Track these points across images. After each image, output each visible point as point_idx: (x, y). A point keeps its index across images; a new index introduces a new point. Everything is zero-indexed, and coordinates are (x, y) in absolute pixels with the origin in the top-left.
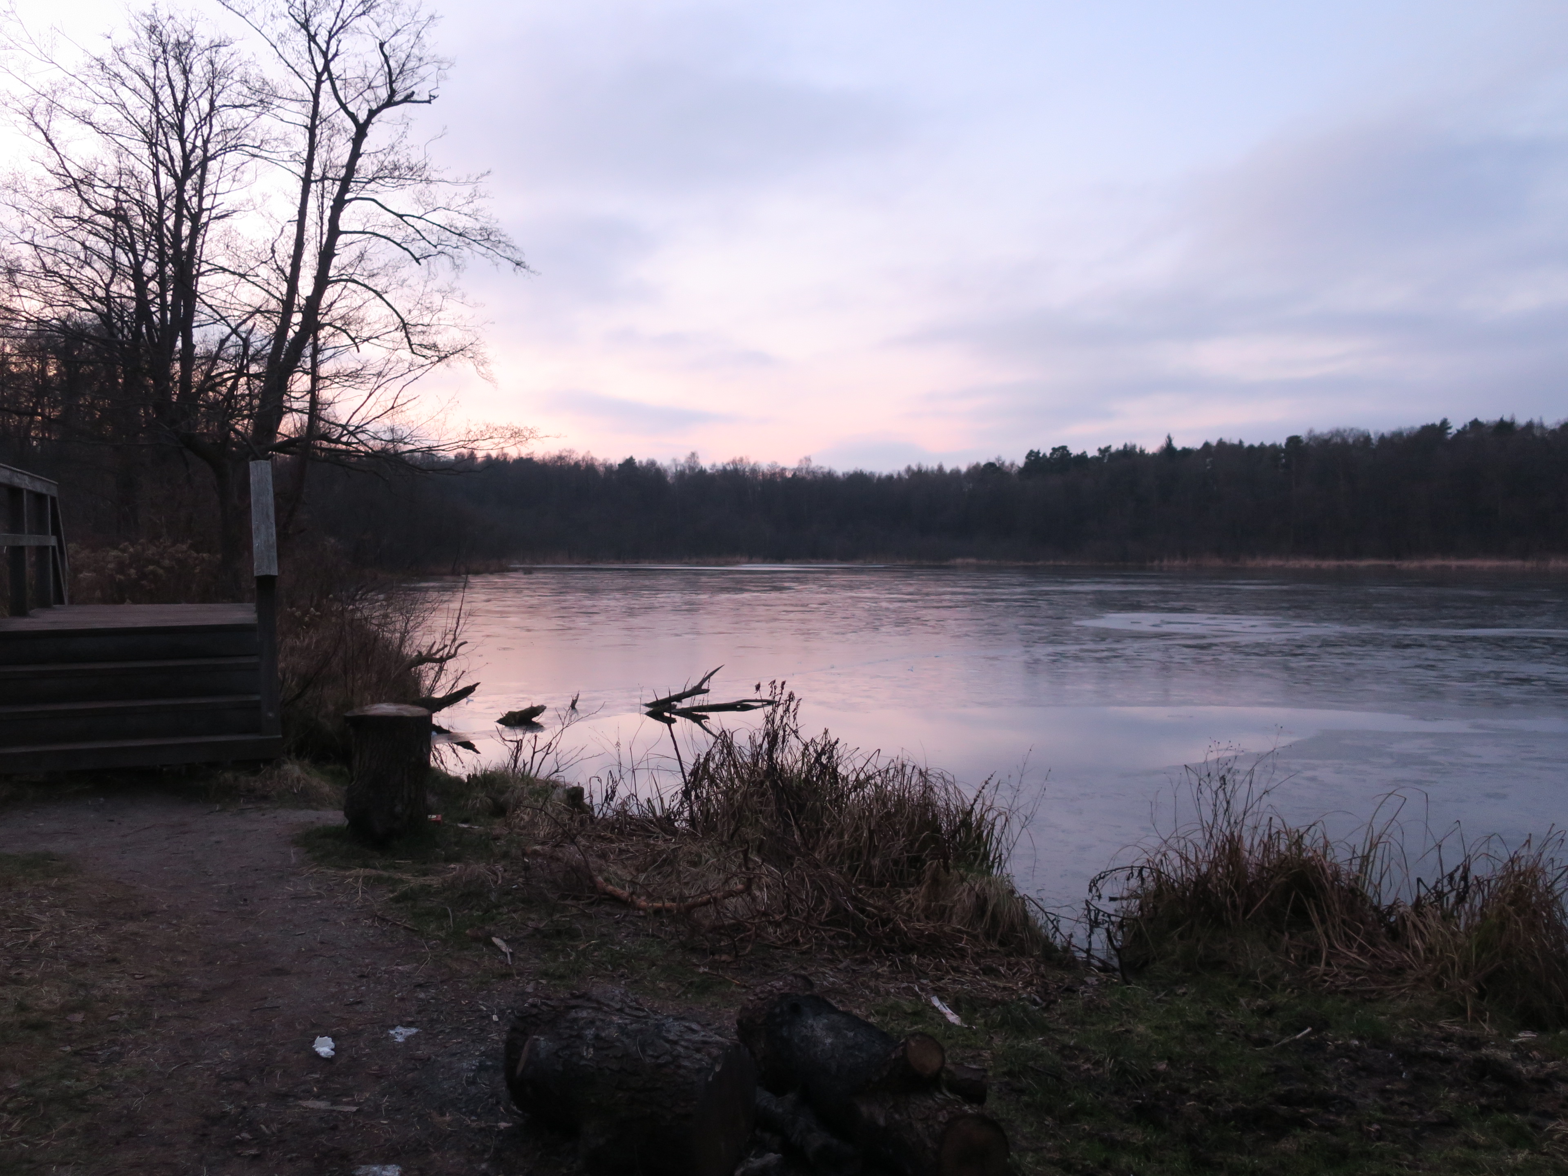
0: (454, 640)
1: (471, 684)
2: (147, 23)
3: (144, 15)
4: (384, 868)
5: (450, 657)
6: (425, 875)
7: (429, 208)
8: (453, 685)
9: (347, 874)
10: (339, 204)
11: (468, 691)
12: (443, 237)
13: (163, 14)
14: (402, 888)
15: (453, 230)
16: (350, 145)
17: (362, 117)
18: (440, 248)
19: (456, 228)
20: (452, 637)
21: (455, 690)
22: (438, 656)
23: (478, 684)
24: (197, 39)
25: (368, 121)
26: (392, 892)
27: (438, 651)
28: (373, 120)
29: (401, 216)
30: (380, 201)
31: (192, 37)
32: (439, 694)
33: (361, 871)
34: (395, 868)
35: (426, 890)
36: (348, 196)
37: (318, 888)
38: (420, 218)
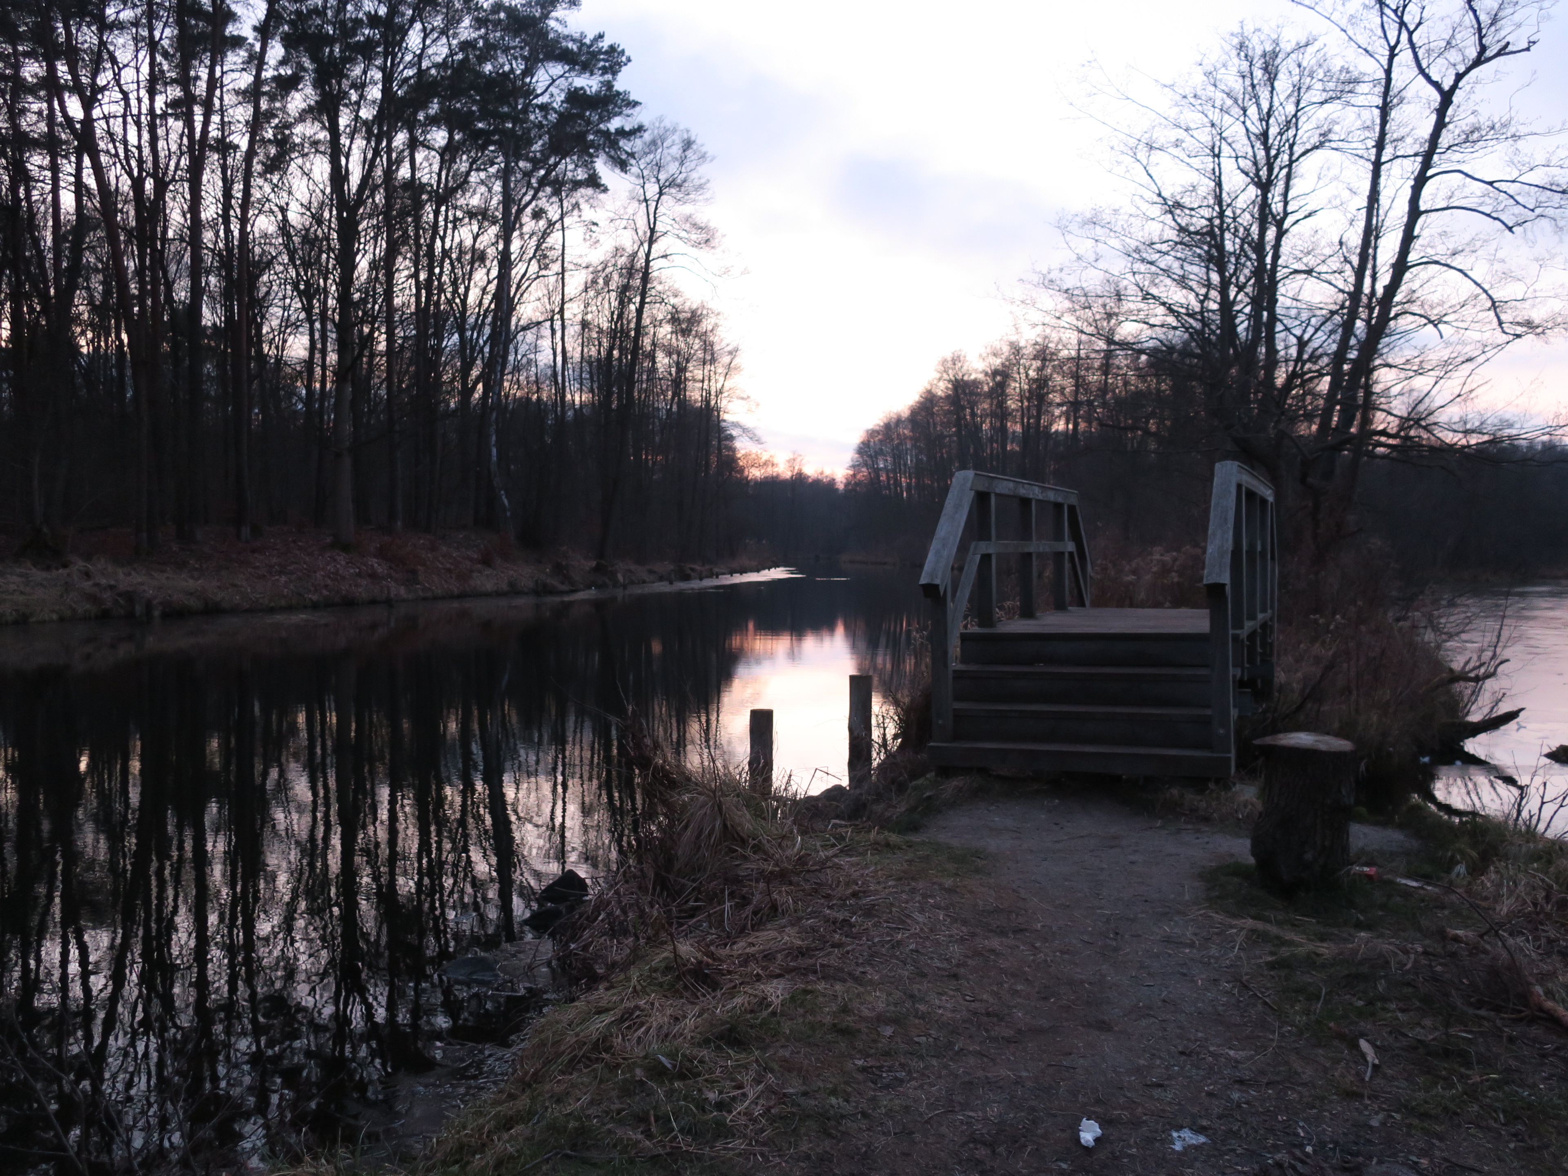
0: (1494, 656)
1: (1515, 709)
2: (1236, 41)
3: (1232, 34)
4: (1279, 924)
5: (1488, 676)
6: (1322, 940)
7: (1525, 169)
8: (1493, 708)
9: (1234, 922)
10: (1421, 181)
11: (1511, 716)
12: (1543, 199)
13: (1249, 29)
14: (1285, 952)
15: (1554, 188)
16: (1434, 117)
17: (1446, 86)
18: (1538, 211)
19: (1558, 185)
20: (1489, 654)
21: (1494, 715)
22: (1472, 675)
23: (1522, 709)
24: (1282, 45)
25: (1454, 87)
26: (1272, 954)
27: (1475, 668)
28: (1460, 85)
29: (1491, 183)
30: (1465, 171)
31: (1277, 44)
32: (1475, 717)
33: (1250, 923)
34: (1293, 925)
35: (1311, 962)
36: (1430, 173)
37: (1196, 935)
38: (1513, 181)
